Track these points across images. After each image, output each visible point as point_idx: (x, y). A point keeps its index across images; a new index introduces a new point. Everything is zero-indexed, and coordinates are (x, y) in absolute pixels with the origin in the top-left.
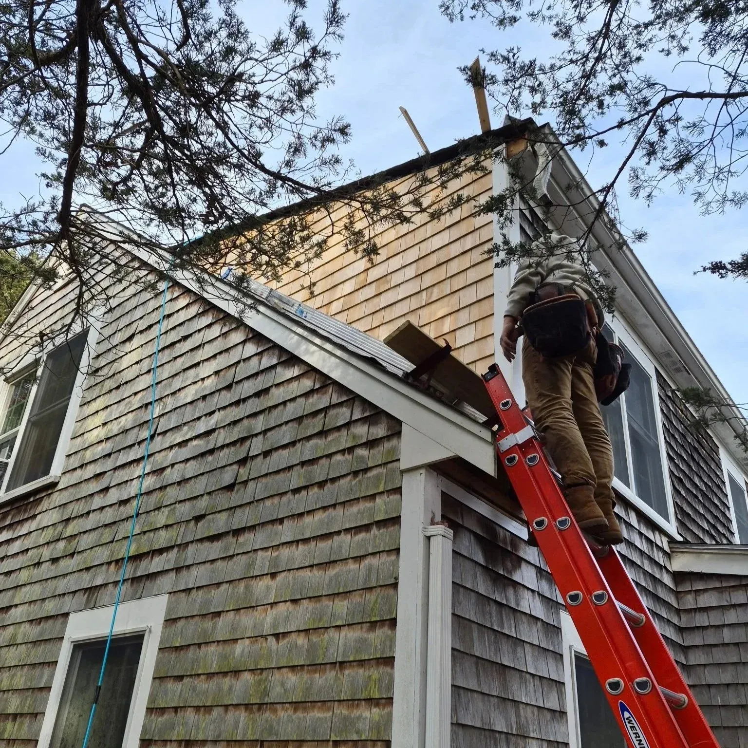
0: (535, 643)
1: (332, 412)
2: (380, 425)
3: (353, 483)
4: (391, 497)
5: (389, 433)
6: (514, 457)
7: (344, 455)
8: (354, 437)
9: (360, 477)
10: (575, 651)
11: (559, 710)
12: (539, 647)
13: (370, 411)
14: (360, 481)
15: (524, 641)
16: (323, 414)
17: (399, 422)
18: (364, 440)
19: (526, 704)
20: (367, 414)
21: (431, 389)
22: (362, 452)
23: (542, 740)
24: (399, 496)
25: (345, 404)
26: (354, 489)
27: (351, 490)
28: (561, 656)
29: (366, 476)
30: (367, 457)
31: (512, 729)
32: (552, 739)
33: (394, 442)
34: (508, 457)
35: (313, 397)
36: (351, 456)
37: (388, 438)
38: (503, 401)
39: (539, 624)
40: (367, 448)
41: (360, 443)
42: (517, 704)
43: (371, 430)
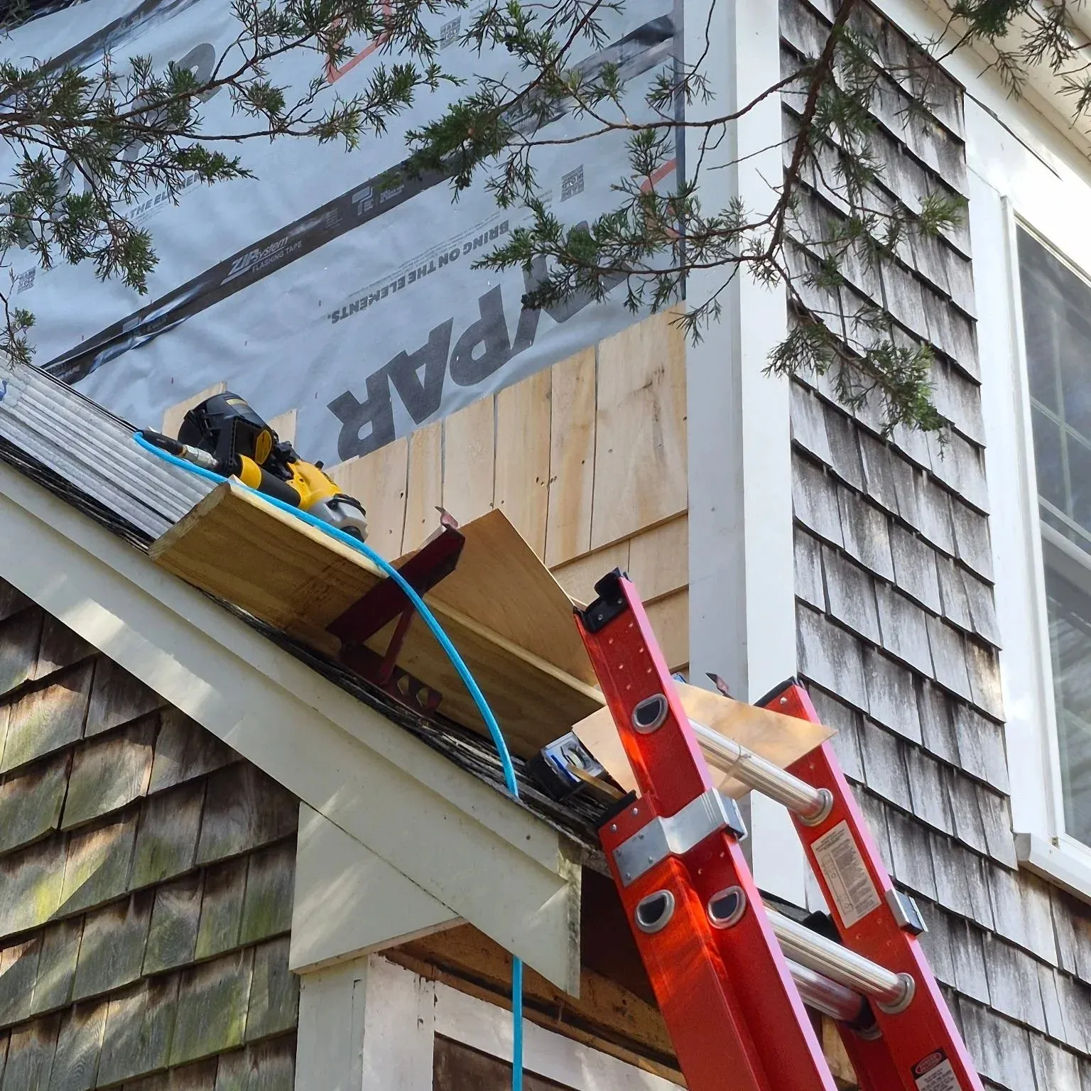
1: (91, 763)
2: (235, 811)
3: (152, 1014)
4: (264, 1065)
5: (263, 841)
6: (662, 901)
7: (123, 914)
8: (156, 853)
9: (172, 995)
13: (206, 763)
14: (168, 1007)
16: (61, 771)
17: (292, 802)
18: (186, 866)
20: (196, 772)
21: (404, 682)
22: (180, 906)
24: (289, 1060)
25: (131, 732)
26: (151, 1038)
27: (143, 1040)
29: (191, 989)
30: (194, 922)
33: (277, 869)
34: (644, 902)
35: (29, 704)
36: (144, 922)
37: (260, 856)
38: (642, 704)
40: (193, 890)
41: (171, 874)
43: (207, 829)
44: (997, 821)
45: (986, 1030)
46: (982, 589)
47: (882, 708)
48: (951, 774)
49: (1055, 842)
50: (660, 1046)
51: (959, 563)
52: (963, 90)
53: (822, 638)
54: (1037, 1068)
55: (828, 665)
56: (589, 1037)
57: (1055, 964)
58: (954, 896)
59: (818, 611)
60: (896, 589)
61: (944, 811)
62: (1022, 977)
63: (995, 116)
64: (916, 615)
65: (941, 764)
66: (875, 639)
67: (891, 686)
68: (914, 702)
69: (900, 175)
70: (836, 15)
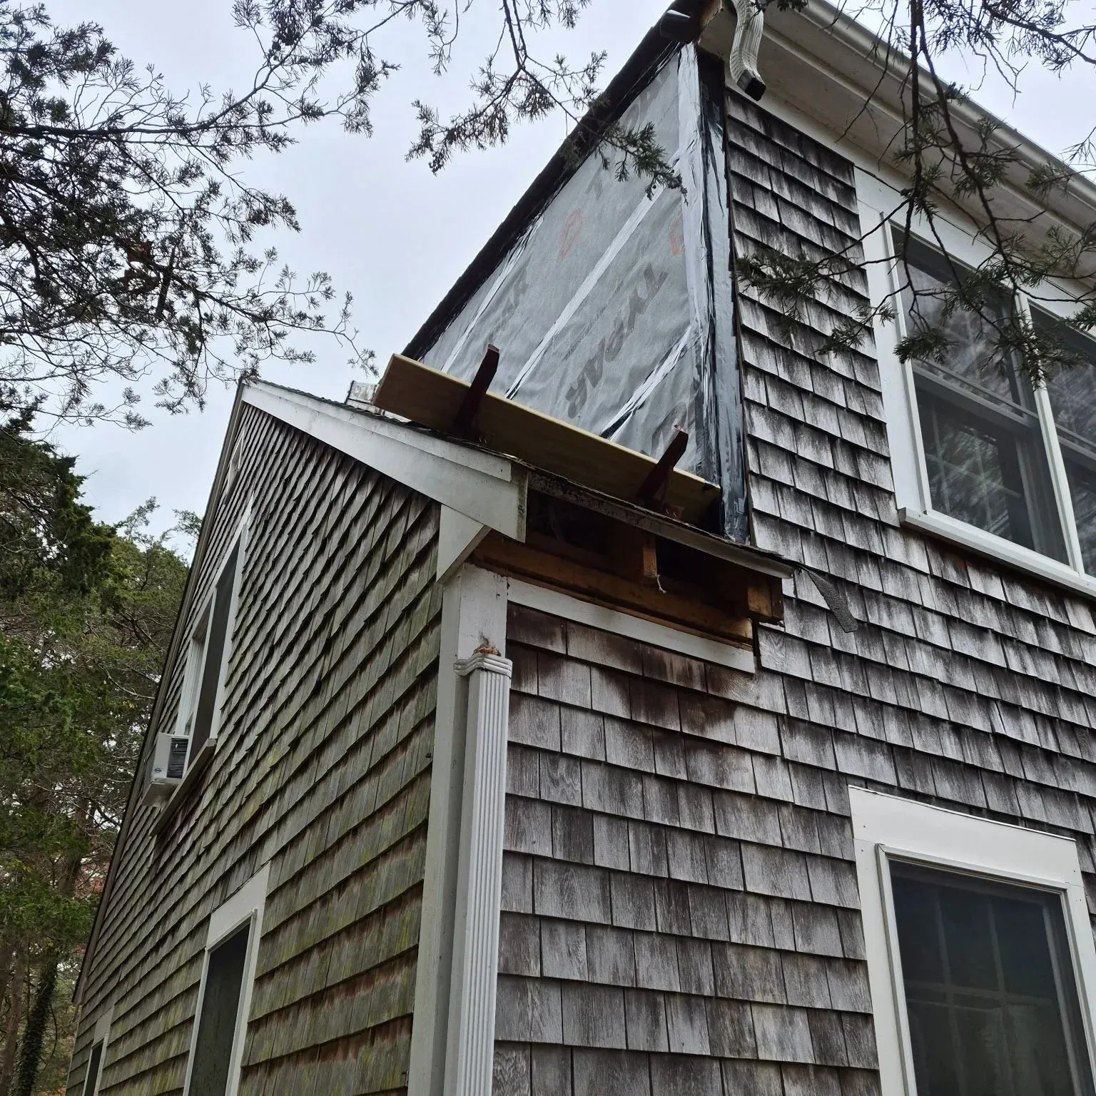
0: (770, 842)
7: (400, 589)
8: (408, 556)
10: (887, 854)
11: (840, 955)
12: (784, 850)
15: (740, 841)
18: (415, 556)
19: (744, 946)
22: (414, 576)
23: (792, 1008)
24: (440, 625)
28: (852, 864)
29: (416, 610)
31: (699, 987)
32: (819, 1006)
36: (405, 588)
39: (785, 812)
40: (418, 566)
41: (411, 562)
42: (716, 947)
44: (887, 505)
45: (882, 605)
46: (874, 396)
47: (807, 451)
48: (854, 483)
49: (925, 512)
50: (659, 610)
51: (858, 384)
52: (852, 165)
53: (766, 419)
54: (917, 623)
55: (769, 431)
56: (610, 605)
57: (928, 572)
58: (857, 540)
59: (763, 406)
60: (815, 396)
61: (850, 500)
62: (907, 579)
63: (874, 176)
64: (830, 409)
65: (847, 478)
66: (801, 418)
67: (813, 442)
68: (828, 448)
69: (813, 205)
70: (766, 130)
